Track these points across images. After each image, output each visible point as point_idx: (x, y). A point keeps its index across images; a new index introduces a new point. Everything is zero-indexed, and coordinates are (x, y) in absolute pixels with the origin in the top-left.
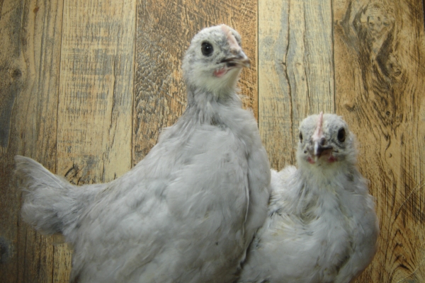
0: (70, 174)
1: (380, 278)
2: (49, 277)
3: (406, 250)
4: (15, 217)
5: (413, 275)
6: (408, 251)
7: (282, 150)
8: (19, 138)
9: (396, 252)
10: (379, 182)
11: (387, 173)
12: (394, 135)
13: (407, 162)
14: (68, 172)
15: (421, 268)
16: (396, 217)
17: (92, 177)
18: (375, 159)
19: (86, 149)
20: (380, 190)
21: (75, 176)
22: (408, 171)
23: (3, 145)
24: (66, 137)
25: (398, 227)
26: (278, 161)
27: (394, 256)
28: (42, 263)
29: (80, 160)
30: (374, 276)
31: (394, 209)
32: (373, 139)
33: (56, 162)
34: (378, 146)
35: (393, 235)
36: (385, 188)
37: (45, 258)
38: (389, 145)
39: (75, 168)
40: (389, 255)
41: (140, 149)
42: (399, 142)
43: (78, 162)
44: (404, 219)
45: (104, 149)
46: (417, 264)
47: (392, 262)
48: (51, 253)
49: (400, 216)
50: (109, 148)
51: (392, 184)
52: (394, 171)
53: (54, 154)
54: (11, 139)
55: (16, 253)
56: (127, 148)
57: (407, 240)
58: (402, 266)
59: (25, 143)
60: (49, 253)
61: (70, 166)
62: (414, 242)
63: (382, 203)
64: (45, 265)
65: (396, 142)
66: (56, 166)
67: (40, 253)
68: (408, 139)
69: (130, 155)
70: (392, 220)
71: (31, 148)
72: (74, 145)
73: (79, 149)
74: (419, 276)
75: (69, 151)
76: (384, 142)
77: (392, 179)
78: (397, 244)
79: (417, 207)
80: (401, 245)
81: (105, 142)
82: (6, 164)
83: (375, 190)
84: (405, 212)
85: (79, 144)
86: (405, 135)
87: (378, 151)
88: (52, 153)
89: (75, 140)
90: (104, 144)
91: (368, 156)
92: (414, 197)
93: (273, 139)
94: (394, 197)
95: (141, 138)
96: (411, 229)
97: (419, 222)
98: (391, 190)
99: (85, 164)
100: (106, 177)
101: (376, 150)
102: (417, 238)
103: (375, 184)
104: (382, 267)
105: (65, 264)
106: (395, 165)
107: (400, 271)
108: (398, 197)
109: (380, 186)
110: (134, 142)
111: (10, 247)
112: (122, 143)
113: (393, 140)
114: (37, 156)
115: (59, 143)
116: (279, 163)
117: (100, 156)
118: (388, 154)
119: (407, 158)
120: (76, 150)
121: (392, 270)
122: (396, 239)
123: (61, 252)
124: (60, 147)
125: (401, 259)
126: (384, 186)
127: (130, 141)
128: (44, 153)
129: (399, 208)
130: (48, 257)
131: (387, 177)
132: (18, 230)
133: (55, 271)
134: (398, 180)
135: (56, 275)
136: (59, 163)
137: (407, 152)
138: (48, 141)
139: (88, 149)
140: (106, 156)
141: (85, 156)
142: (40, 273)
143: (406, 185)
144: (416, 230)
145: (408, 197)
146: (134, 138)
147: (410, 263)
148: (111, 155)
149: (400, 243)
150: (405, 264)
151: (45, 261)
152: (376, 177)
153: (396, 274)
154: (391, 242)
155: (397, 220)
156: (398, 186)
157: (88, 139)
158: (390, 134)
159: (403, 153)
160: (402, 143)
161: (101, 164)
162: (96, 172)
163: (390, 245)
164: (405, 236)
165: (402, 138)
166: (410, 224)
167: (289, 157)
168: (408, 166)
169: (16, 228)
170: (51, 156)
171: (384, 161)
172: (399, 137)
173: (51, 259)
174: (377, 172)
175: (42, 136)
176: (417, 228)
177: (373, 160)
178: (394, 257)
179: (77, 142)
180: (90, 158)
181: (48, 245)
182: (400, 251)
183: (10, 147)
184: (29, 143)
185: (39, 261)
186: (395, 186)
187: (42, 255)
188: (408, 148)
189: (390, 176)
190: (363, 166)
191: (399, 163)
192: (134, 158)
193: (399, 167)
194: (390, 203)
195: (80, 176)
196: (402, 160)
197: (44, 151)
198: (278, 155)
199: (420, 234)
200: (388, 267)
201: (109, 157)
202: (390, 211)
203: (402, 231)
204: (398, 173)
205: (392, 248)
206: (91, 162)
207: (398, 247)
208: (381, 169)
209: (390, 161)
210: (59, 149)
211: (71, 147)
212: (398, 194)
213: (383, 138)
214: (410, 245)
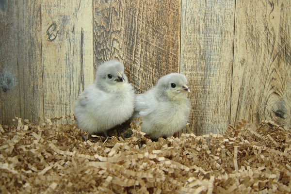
0: (51, 28)
1: (260, 100)
2: (41, 98)
3: (278, 83)
4: (16, 59)
5: (282, 99)
6: (280, 83)
7: (197, 11)
8: (14, 5)
9: (271, 84)
10: (264, 35)
11: (270, 30)
12: (277, 3)
13: (284, 23)
14: (49, 28)
15: (288, 95)
16: (274, 59)
17: (66, 30)
18: (262, 20)
19: (61, 11)
20: (264, 41)
21: (54, 30)
22: (284, 29)
23: (3, 10)
24: (47, 3)
25: (274, 67)
26: (194, 19)
27: (270, 85)
28: (35, 89)
29: (57, 19)
30: (256, 98)
31: (273, 55)
32: (262, 6)
33: (41, 21)
34: (265, 10)
35: (270, 72)
36: (267, 40)
37: (37, 85)
38: (272, 10)
39: (54, 24)
40: (267, 85)
41: (99, 11)
42: (280, 8)
43: (56, 20)
44: (279, 61)
45: (74, 11)
46: (285, 92)
47: (269, 90)
48: (41, 82)
49: (276, 59)
50: (77, 10)
51: (272, 37)
52: (275, 28)
53: (39, 15)
54: (9, 6)
55: (18, 83)
56: (90, 9)
57: (280, 76)
58: (275, 93)
59: (19, 8)
60: (39, 82)
61: (51, 23)
62: (284, 77)
63: (265, 50)
64: (37, 90)
65: (277, 8)
66: (41, 24)
67: (34, 83)
68: (286, 6)
69: (92, 15)
70: (271, 62)
71: (23, 12)
72: (52, 8)
73: (56, 11)
74: (286, 100)
75: (49, 12)
76: (269, 8)
77: (273, 34)
78: (273, 78)
79: (288, 54)
80: (275, 79)
81: (74, 5)
82: (6, 23)
83: (261, 41)
84: (280, 56)
85: (56, 8)
86: (284, 4)
87: (265, 14)
88: (37, 14)
89: (53, 5)
90: (74, 7)
91: (257, 17)
92: (287, 47)
93: (192, 3)
94: (273, 47)
95: (99, 2)
96: (283, 68)
97: (289, 64)
98: (272, 41)
99: (61, 22)
100: (76, 30)
101: (263, 13)
102: (286, 75)
103: (261, 37)
104: (262, 93)
105: (51, 89)
106: (275, 24)
107: (273, 96)
108: (276, 47)
109: (264, 39)
110: (94, 6)
111: (14, 80)
112: (86, 6)
113: (276, 7)
114: (27, 17)
115: (42, 7)
116: (196, 20)
117: (71, 15)
118: (271, 17)
119: (285, 20)
120: (54, 12)
121: (268, 96)
122: (272, 75)
123: (48, 82)
124: (43, 10)
125: (275, 88)
126: (267, 39)
127: (91, 5)
128: (32, 15)
129: (276, 54)
130: (39, 85)
131: (269, 32)
132: (18, 67)
133: (45, 94)
134: (277, 34)
135: (45, 96)
136: (43, 21)
137: (285, 16)
138: (34, 6)
139: (62, 11)
140: (75, 15)
141: (61, 16)
142: (35, 96)
143: (282, 38)
144: (286, 69)
145: (283, 47)
146: (94, 2)
147: (281, 91)
148: (79, 15)
149: (275, 77)
150: (277, 92)
151: (37, 88)
152: (262, 32)
153: (271, 98)
154: (269, 77)
155: (274, 62)
156: (277, 39)
157: (62, 4)
158: (274, 2)
159: (282, 16)
160: (282, 9)
161: (72, 21)
162: (69, 27)
163: (268, 78)
164: (278, 73)
165: (282, 5)
166: (283, 65)
167: (203, 16)
168: (284, 25)
169: (16, 66)
170: (37, 16)
171: (268, 21)
172: (280, 4)
173: (42, 86)
174: (263, 29)
175: (30, 3)
176: (287, 68)
177: (260, 20)
178: (270, 87)
179: (55, 6)
180: (64, 17)
181: (39, 77)
182: (274, 83)
183: (8, 11)
184: (21, 8)
185: (34, 88)
186: (274, 38)
187: (35, 84)
188: (285, 13)
189: (271, 32)
190: (253, 24)
191: (279, 23)
192: (94, 17)
193: (279, 25)
194: (270, 50)
195: (58, 30)
196: (280, 21)
197: (32, 13)
198: (195, 15)
199: (289, 73)
200: (265, 93)
201: (78, 16)
202: (269, 56)
203: (277, 70)
204: (277, 30)
205: (269, 81)
206: (65, 20)
207: (273, 80)
208: (266, 27)
209: (272, 21)
210: (43, 11)
211: (50, 10)
212: (276, 44)
213: (269, 5)
214: (281, 79)
